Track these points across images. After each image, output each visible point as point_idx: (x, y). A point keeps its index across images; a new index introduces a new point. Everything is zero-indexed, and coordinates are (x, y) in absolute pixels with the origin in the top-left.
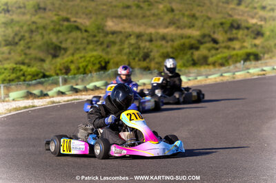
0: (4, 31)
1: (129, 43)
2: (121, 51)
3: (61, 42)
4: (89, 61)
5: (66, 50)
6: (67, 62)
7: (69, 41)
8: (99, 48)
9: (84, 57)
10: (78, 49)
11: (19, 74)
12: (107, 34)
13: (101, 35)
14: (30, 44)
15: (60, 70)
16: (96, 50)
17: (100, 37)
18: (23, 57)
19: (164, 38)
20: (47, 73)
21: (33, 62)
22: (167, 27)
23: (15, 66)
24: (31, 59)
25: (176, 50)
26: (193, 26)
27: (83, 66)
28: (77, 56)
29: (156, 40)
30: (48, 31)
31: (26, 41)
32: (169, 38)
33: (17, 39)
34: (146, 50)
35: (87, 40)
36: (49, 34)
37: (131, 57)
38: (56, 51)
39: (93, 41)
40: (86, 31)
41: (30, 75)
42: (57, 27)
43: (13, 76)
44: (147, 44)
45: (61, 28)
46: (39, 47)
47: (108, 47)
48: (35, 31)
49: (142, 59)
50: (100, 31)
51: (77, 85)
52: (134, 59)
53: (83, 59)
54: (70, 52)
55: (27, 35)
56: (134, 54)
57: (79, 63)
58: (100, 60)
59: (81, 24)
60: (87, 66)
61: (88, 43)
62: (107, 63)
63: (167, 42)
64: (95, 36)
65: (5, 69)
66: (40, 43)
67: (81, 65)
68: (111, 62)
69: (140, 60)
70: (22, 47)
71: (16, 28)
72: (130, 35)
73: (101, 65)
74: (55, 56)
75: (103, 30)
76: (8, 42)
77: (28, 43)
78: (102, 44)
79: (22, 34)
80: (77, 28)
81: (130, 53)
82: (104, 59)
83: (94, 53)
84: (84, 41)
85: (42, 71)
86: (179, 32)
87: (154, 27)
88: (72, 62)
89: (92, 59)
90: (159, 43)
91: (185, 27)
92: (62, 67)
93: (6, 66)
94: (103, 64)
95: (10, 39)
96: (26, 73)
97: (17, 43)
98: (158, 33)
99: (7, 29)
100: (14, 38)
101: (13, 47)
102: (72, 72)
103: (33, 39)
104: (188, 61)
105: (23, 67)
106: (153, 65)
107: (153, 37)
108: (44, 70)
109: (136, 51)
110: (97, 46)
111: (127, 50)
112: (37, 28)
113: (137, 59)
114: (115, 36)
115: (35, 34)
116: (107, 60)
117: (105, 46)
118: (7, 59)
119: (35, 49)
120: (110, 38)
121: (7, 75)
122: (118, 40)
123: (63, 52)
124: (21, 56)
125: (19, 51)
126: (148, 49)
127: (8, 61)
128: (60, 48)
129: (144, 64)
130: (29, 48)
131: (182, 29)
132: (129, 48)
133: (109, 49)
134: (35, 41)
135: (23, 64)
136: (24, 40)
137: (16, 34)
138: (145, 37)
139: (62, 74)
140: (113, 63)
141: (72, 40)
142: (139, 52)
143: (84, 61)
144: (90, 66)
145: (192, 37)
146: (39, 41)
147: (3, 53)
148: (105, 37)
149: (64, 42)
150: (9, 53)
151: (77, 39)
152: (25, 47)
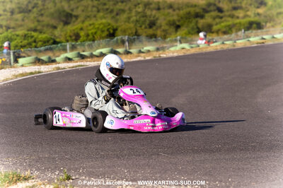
1: (136, 11)
2: (129, 18)
3: (72, 10)
4: (98, 28)
5: (77, 17)
6: (77, 29)
7: (80, 9)
8: (109, 16)
9: (93, 24)
10: (89, 17)
11: (31, 40)
12: (117, 2)
13: (111, 3)
14: (43, 12)
15: (70, 36)
16: (105, 18)
17: (110, 5)
18: (36, 23)
19: (171, 6)
20: (58, 40)
21: (45, 29)
23: (26, 32)
24: (43, 26)
25: (182, 18)
27: (92, 33)
28: (87, 23)
29: (164, 8)
31: (39, 9)
32: (176, 6)
33: (30, 7)
34: (152, 19)
35: (97, 8)
36: (61, 2)
37: (138, 25)
38: (67, 18)
39: (103, 9)
41: (41, 41)
43: (25, 42)
44: (154, 12)
46: (52, 15)
47: (117, 14)
49: (148, 27)
51: (84, 51)
52: (141, 26)
53: (92, 26)
54: (79, 20)
55: (40, 2)
56: (141, 22)
57: (88, 30)
58: (109, 27)
60: (96, 33)
61: (98, 11)
62: (115, 30)
63: (174, 10)
64: (105, 4)
65: (18, 36)
66: (52, 10)
68: (119, 29)
69: (146, 28)
70: (35, 15)
72: (139, 4)
73: (110, 32)
74: (66, 23)
76: (21, 10)
77: (41, 10)
78: (112, 11)
79: (35, 1)
81: (137, 21)
82: (113, 26)
83: (103, 21)
84: (95, 9)
85: (53, 37)
88: (81, 29)
89: (101, 27)
90: (167, 11)
92: (71, 34)
93: (17, 33)
94: (112, 31)
95: (23, 7)
96: (37, 40)
97: (30, 11)
98: (165, 2)
100: (27, 5)
101: (26, 14)
102: (81, 38)
103: (45, 7)
104: (193, 29)
105: (33, 34)
106: (159, 32)
107: (161, 7)
108: (55, 36)
109: (142, 19)
110: (107, 14)
111: (134, 18)
113: (143, 27)
114: (124, 4)
115: (47, 1)
116: (115, 27)
117: (115, 13)
118: (21, 26)
119: (47, 16)
120: (120, 6)
121: (19, 41)
122: (127, 8)
123: (74, 19)
124: (33, 22)
125: (32, 17)
126: (154, 16)
127: (22, 28)
128: (71, 15)
129: (151, 31)
130: (42, 15)
132: (136, 16)
133: (118, 17)
134: (48, 8)
135: (35, 30)
136: (37, 7)
137: (29, 2)
138: (152, 6)
139: (72, 40)
140: (121, 30)
141: (83, 8)
142: (145, 21)
143: (94, 28)
144: (99, 33)
145: (198, 6)
146: (51, 8)
147: (17, 20)
148: (115, 5)
149: (75, 10)
150: (23, 20)
151: (88, 7)
152: (38, 14)
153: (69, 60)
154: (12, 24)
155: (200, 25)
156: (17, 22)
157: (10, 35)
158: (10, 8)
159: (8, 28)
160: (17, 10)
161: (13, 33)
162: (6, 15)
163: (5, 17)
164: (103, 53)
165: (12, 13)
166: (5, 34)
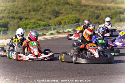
0: (33, 5)
1: (90, 11)
2: (87, 14)
3: (60, 10)
4: (71, 19)
6: (60, 19)
7: (64, 9)
9: (68, 17)
10: (68, 14)
11: (37, 25)
12: (82, 6)
13: (79, 6)
14: (45, 11)
15: (57, 23)
16: (76, 14)
17: (78, 8)
18: (41, 17)
19: (109, 8)
20: (51, 25)
21: (45, 19)
22: (111, 3)
23: (35, 21)
24: (45, 18)
25: (113, 14)
26: (123, 3)
27: (67, 22)
28: (65, 16)
29: (105, 9)
30: (54, 4)
31: (43, 9)
32: (111, 8)
33: (38, 8)
35: (72, 9)
36: (54, 6)
37: (91, 17)
38: (57, 14)
39: (75, 10)
40: (72, 5)
41: (42, 25)
42: (58, 3)
43: (34, 26)
45: (60, 3)
46: (49, 12)
47: (82, 12)
48: (48, 5)
49: (96, 18)
50: (79, 5)
52: (92, 18)
55: (43, 6)
56: (92, 16)
57: (66, 20)
58: (76, 18)
59: (70, 1)
60: (69, 21)
61: (73, 11)
62: (79, 20)
63: (110, 10)
64: (76, 7)
65: (31, 23)
66: (49, 10)
68: (81, 19)
69: (95, 19)
70: (41, 12)
71: (39, 3)
72: (93, 7)
73: (76, 21)
74: (56, 17)
75: (80, 4)
76: (34, 10)
78: (79, 11)
79: (41, 6)
80: (68, 3)
81: (90, 15)
82: (78, 18)
83: (74, 15)
84: (71, 10)
85: (48, 23)
86: (116, 5)
87: (104, 3)
88: (62, 19)
89: (72, 18)
90: (107, 10)
91: (119, 3)
93: (31, 21)
95: (35, 8)
96: (40, 25)
97: (38, 10)
98: (106, 6)
99: (34, 4)
100: (37, 8)
101: (36, 12)
102: (62, 24)
103: (46, 8)
104: (118, 19)
105: (39, 22)
106: (101, 21)
107: (104, 8)
109: (93, 14)
110: (77, 12)
111: (89, 14)
112: (48, 3)
113: (93, 18)
114: (86, 7)
115: (47, 6)
117: (81, 12)
118: (34, 18)
119: (47, 13)
120: (83, 8)
121: (31, 25)
122: (87, 9)
123: (60, 14)
124: (40, 16)
125: (39, 14)
126: (99, 13)
128: (59, 13)
129: (97, 21)
130: (44, 12)
131: (118, 4)
133: (82, 14)
134: (47, 9)
135: (40, 20)
136: (42, 9)
137: (38, 6)
138: (99, 8)
139: (58, 25)
141: (65, 9)
143: (68, 19)
144: (71, 21)
145: (123, 8)
147: (32, 15)
148: (81, 7)
149: (61, 10)
150: (35, 15)
151: (67, 8)
152: (42, 12)
153: (52, 34)
154: (30, 17)
155: (121, 18)
156: (32, 16)
157: (27, 22)
158: (28, 9)
159: (26, 19)
160: (32, 10)
162: (26, 12)
164: (70, 31)
165: (30, 11)
166: (24, 22)
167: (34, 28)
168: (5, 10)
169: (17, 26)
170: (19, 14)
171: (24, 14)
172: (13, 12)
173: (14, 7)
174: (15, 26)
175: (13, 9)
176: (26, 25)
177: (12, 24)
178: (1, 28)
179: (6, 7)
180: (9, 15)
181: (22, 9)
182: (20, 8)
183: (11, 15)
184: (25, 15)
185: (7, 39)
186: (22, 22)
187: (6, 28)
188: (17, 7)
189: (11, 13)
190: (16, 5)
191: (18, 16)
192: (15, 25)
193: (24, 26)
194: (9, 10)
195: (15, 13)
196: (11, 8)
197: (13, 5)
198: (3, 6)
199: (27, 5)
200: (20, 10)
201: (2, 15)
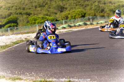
0: (38, 1)
1: (95, 5)
2: (91, 8)
3: (64, 5)
4: (77, 13)
5: (66, 8)
6: (67, 14)
7: (68, 4)
8: (82, 7)
9: (75, 11)
10: (72, 8)
11: (45, 20)
13: (82, 1)
14: (50, 6)
15: (64, 18)
16: (80, 8)
17: (82, 3)
18: (47, 12)
19: (110, 2)
20: (58, 19)
21: (51, 14)
23: (43, 16)
25: (116, 7)
27: (74, 16)
28: (71, 11)
29: (107, 3)
31: (48, 5)
32: (113, 2)
33: (44, 4)
34: (102, 8)
35: (76, 4)
36: (59, 1)
37: (96, 11)
38: (62, 9)
39: (78, 4)
41: (50, 20)
44: (103, 5)
46: (54, 8)
47: (85, 7)
49: (101, 12)
51: (71, 24)
52: (97, 12)
53: (74, 12)
54: (67, 10)
55: (49, 2)
58: (82, 12)
60: (76, 15)
61: (77, 5)
62: (85, 14)
63: (112, 4)
64: (79, 2)
65: (39, 18)
66: (54, 6)
67: (73, 15)
68: (87, 13)
69: (100, 12)
70: (46, 8)
72: (95, 1)
74: (61, 11)
76: (40, 6)
77: (49, 6)
78: (83, 5)
79: (47, 2)
81: (95, 9)
82: (84, 12)
83: (79, 10)
84: (75, 4)
85: (56, 18)
88: (69, 14)
90: (109, 4)
92: (64, 17)
93: (39, 16)
94: (83, 15)
95: (41, 4)
97: (44, 6)
100: (43, 4)
101: (42, 8)
102: (69, 18)
103: (51, 4)
105: (47, 17)
106: (105, 14)
108: (57, 18)
109: (98, 8)
110: (80, 6)
111: (94, 8)
113: (98, 12)
114: (88, 2)
116: (85, 13)
118: (40, 13)
119: (52, 8)
120: (86, 3)
121: (40, 20)
122: (90, 4)
123: (65, 9)
124: (46, 12)
127: (41, 14)
128: (64, 7)
129: (102, 14)
130: (50, 8)
132: (95, 7)
133: (86, 8)
134: (52, 5)
135: (47, 15)
136: (48, 4)
137: (44, 2)
138: (101, 2)
140: (88, 14)
141: (69, 4)
142: (99, 9)
143: (74, 13)
146: (54, 5)
147: (38, 11)
148: (84, 2)
149: (65, 5)
150: (41, 11)
151: (71, 4)
152: (48, 7)
153: (64, 28)
154: (36, 13)
157: (35, 18)
158: (35, 5)
159: (34, 14)
160: (38, 6)
161: (37, 17)
162: (33, 8)
163: (32, 9)
164: (80, 24)
165: (36, 7)
166: (33, 17)
167: (42, 23)
168: (13, 7)
169: (27, 21)
170: (26, 10)
171: (31, 9)
172: (20, 8)
173: (21, 4)
174: (24, 22)
175: (20, 6)
176: (35, 20)
177: (22, 20)
178: (11, 24)
179: (13, 4)
180: (16, 11)
181: (29, 5)
182: (27, 5)
183: (19, 11)
184: (31, 11)
185: (24, 34)
186: (31, 17)
187: (15, 23)
188: (23, 4)
189: (19, 9)
190: (23, 2)
191: (25, 11)
192: (25, 20)
193: (33, 22)
194: (16, 7)
195: (22, 9)
196: (18, 5)
197: (20, 2)
198: (10, 3)
199: (34, 1)
200: (27, 6)
201: (10, 11)
